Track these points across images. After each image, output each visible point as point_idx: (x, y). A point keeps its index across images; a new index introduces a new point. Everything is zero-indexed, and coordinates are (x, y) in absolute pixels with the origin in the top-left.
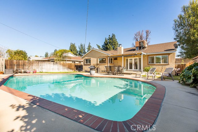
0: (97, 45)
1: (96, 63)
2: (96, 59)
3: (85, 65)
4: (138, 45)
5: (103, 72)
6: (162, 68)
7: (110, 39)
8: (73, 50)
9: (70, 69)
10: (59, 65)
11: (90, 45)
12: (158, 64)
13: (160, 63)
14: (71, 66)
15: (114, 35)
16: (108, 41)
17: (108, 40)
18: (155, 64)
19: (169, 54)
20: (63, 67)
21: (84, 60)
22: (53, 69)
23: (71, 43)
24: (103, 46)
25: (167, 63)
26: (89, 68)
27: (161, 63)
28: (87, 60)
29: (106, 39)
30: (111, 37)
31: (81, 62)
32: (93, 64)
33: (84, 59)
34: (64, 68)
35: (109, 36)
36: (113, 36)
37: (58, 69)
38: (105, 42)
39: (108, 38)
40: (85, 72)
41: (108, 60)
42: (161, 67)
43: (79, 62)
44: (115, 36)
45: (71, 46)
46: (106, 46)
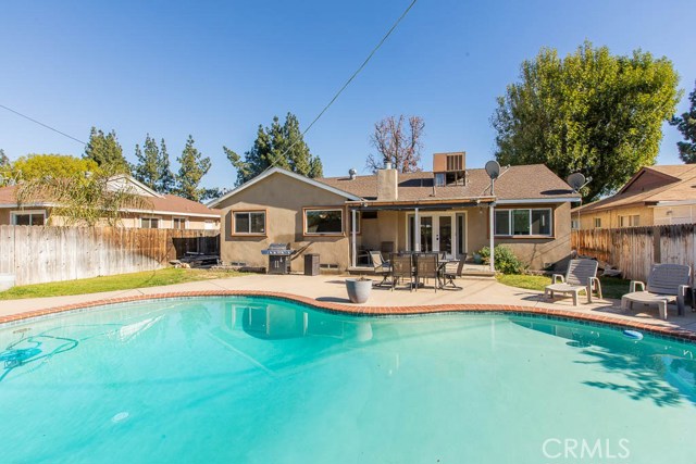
0: (225, 148)
1: (293, 232)
2: (291, 214)
3: (230, 238)
4: (443, 168)
5: (329, 269)
6: (535, 250)
7: (277, 131)
8: (104, 161)
9: (149, 256)
10: (93, 241)
11: (194, 146)
12: (521, 236)
13: (528, 233)
14: (153, 243)
15: (294, 118)
16: (272, 137)
17: (271, 134)
18: (510, 238)
19: (554, 206)
20: (112, 251)
21: (228, 217)
22: (52, 265)
23: (93, 131)
24: (250, 157)
25: (548, 233)
26: (263, 252)
27: (531, 235)
28: (242, 217)
29: (261, 131)
30: (282, 125)
31: (183, 221)
32: (277, 233)
33: (226, 210)
34: (117, 254)
35: (276, 119)
36: (292, 121)
37: (85, 263)
38: (261, 141)
39: (270, 128)
40: (240, 270)
41: (351, 222)
42: (530, 246)
43: (176, 220)
44: (297, 123)
45: (93, 140)
46: (263, 156)
